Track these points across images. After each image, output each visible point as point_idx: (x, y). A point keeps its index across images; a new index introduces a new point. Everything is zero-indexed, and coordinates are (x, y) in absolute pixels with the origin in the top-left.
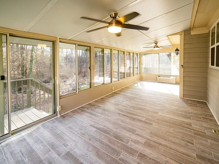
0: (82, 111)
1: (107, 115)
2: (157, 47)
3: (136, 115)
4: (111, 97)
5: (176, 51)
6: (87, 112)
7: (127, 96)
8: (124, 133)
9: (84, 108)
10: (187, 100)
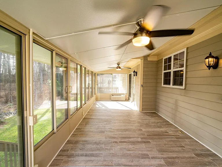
0: (69, 156)
1: (107, 149)
2: (120, 68)
3: (130, 138)
4: (86, 124)
5: (134, 73)
6: (78, 156)
7: (102, 119)
8: (143, 163)
9: (68, 150)
10: (145, 112)
